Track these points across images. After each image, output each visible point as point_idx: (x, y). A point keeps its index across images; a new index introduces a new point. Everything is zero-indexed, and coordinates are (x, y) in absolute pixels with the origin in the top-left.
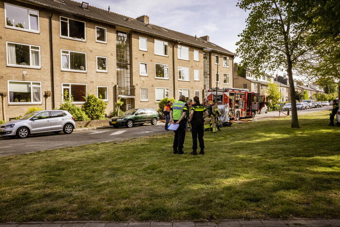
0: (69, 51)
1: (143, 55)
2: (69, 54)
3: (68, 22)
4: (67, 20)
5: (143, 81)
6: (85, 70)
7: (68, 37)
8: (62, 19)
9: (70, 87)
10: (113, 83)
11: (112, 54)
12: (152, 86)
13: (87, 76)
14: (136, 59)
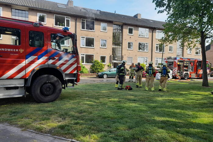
0: (85, 37)
1: (130, 37)
2: (85, 39)
3: (85, 21)
4: (85, 20)
5: (129, 53)
6: (94, 47)
7: (85, 30)
8: (82, 20)
9: (85, 56)
10: (109, 54)
11: (110, 38)
12: (136, 56)
13: (94, 50)
14: (126, 40)
